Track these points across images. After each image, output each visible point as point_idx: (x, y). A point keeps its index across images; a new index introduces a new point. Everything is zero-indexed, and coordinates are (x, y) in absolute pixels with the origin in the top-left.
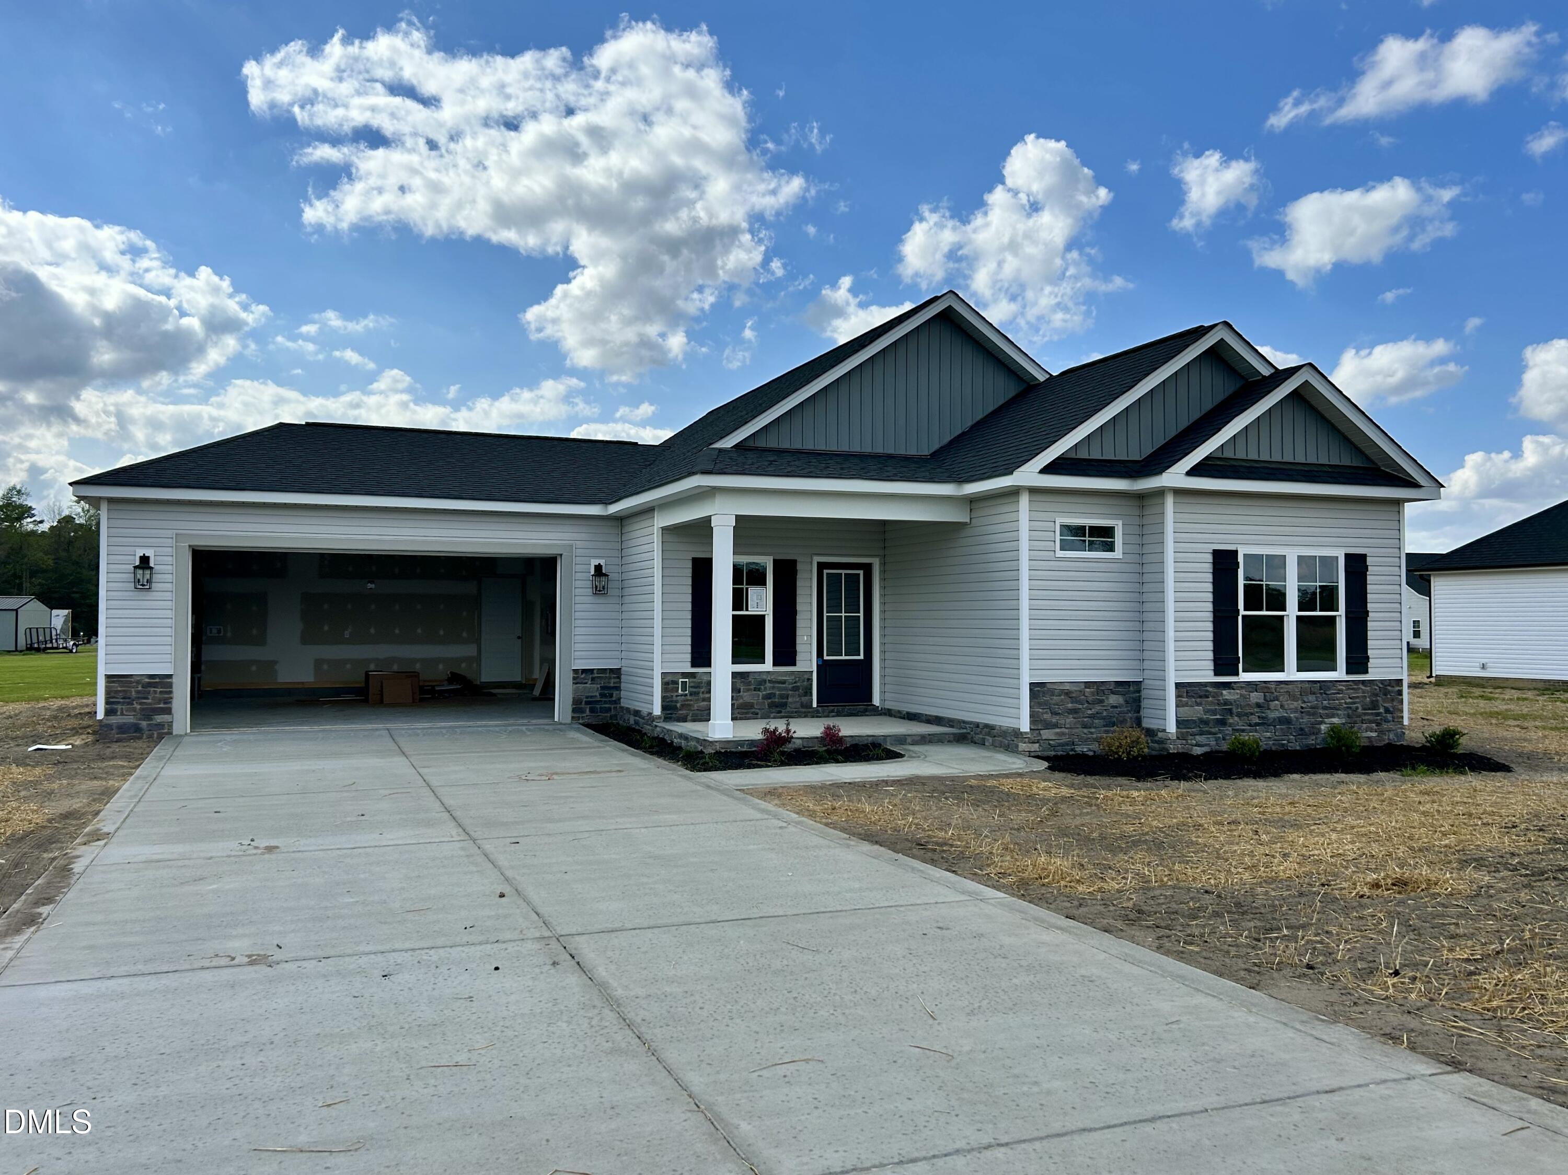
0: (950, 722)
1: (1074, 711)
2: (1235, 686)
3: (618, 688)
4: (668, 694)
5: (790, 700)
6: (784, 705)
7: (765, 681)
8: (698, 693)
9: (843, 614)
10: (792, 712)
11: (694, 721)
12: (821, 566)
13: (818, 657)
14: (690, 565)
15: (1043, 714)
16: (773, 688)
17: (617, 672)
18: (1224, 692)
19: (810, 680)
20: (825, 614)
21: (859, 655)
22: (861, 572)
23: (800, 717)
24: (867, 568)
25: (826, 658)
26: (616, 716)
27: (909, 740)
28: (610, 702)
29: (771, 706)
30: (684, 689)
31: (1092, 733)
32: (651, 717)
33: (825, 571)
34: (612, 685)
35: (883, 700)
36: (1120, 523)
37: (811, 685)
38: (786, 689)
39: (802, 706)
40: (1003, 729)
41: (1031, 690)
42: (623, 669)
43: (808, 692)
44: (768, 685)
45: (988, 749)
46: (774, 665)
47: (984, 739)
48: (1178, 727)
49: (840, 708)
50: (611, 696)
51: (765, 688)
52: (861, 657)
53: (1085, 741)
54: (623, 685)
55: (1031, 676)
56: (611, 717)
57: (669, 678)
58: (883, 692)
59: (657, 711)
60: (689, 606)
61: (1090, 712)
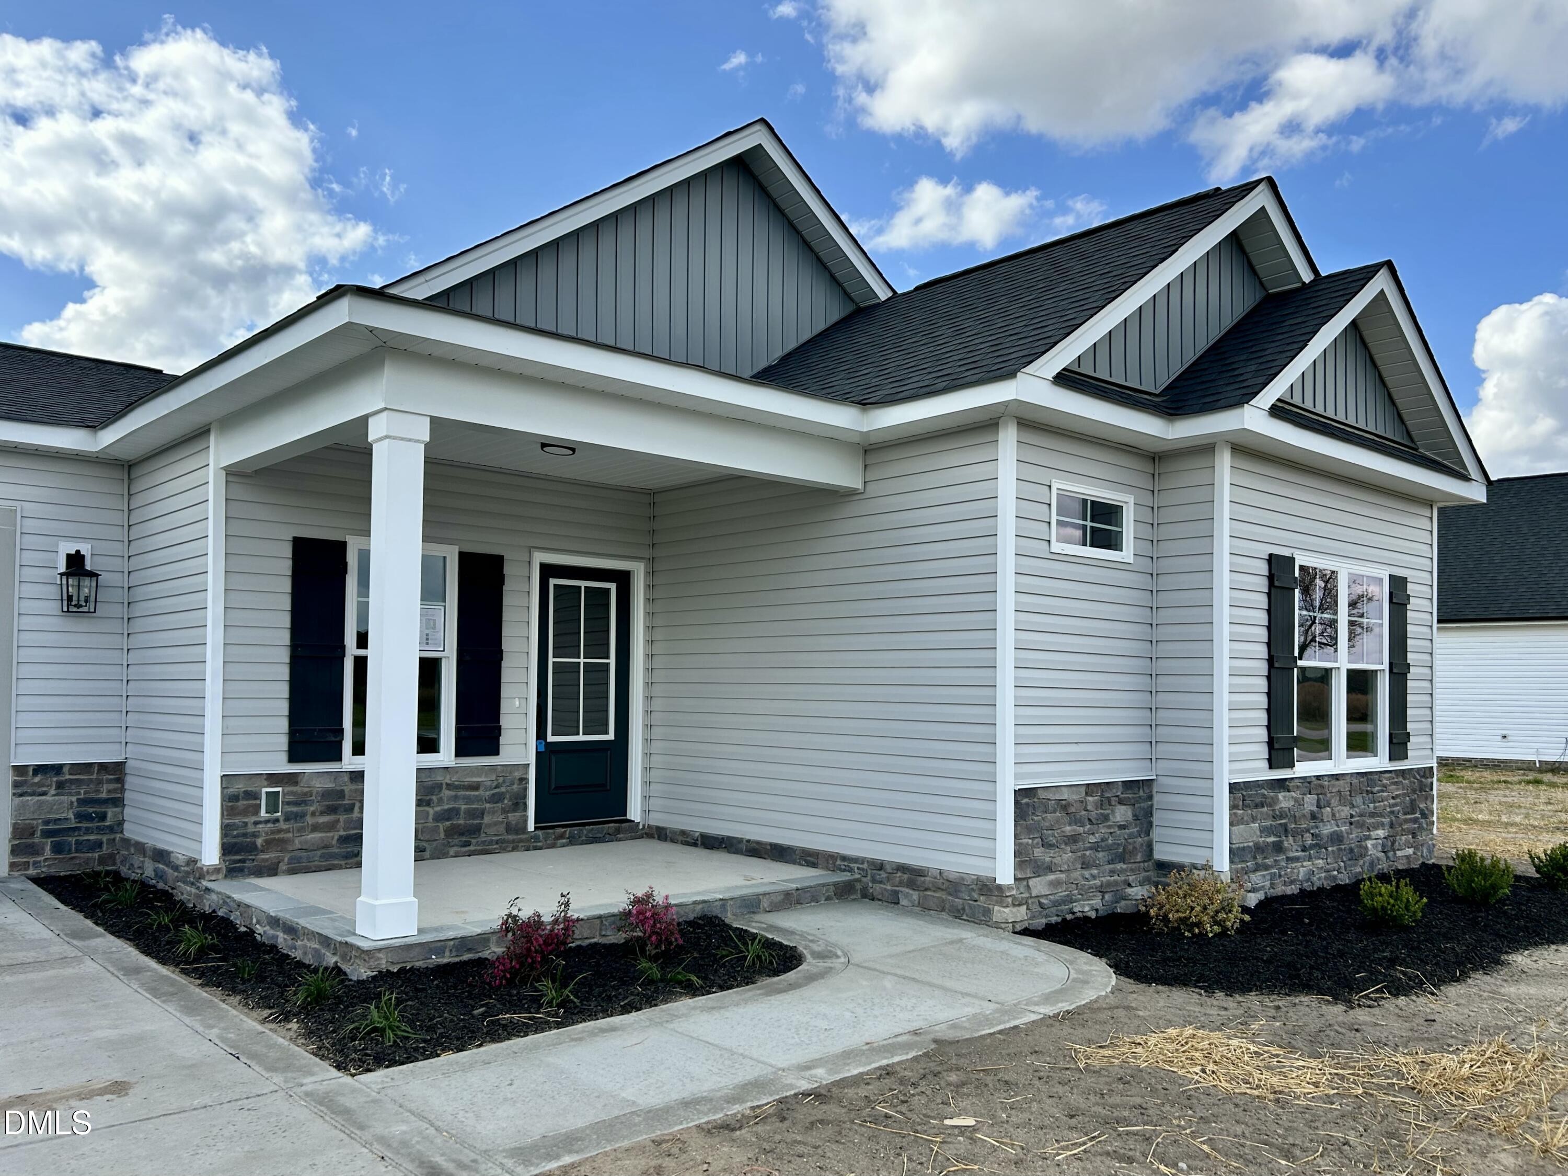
0: (809, 858)
1: (1073, 839)
2: (1291, 784)
3: (118, 802)
4: (237, 821)
5: (487, 819)
6: (476, 830)
7: (439, 786)
8: (303, 815)
9: (582, 660)
10: (491, 843)
11: (293, 871)
12: (548, 571)
13: (538, 738)
14: (287, 551)
15: (1033, 846)
16: (456, 798)
17: (116, 771)
18: (1281, 796)
19: (524, 780)
20: (551, 660)
21: (606, 733)
22: (613, 587)
23: (503, 850)
24: (623, 579)
25: (551, 738)
26: (112, 857)
27: (765, 904)
28: (100, 830)
29: (450, 832)
30: (272, 808)
31: (1094, 877)
32: (193, 867)
33: (553, 582)
34: (104, 795)
35: (646, 812)
36: (1131, 499)
37: (525, 789)
38: (479, 799)
39: (509, 829)
40: (952, 877)
41: (1017, 803)
42: (130, 763)
43: (519, 803)
44: (446, 793)
45: (908, 912)
46: (458, 754)
47: (896, 893)
48: (1232, 861)
49: (576, 830)
50: (103, 817)
51: (440, 800)
52: (611, 736)
53: (1085, 893)
54: (128, 795)
55: (1017, 776)
56: (102, 860)
57: (239, 787)
58: (646, 798)
59: (211, 855)
60: (285, 637)
61: (1092, 839)
